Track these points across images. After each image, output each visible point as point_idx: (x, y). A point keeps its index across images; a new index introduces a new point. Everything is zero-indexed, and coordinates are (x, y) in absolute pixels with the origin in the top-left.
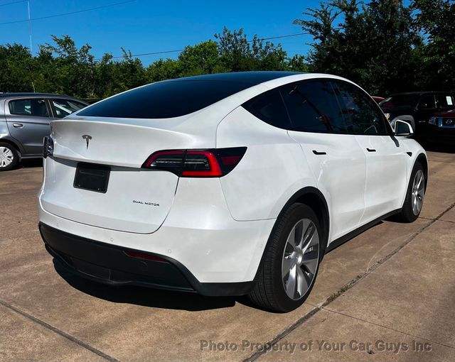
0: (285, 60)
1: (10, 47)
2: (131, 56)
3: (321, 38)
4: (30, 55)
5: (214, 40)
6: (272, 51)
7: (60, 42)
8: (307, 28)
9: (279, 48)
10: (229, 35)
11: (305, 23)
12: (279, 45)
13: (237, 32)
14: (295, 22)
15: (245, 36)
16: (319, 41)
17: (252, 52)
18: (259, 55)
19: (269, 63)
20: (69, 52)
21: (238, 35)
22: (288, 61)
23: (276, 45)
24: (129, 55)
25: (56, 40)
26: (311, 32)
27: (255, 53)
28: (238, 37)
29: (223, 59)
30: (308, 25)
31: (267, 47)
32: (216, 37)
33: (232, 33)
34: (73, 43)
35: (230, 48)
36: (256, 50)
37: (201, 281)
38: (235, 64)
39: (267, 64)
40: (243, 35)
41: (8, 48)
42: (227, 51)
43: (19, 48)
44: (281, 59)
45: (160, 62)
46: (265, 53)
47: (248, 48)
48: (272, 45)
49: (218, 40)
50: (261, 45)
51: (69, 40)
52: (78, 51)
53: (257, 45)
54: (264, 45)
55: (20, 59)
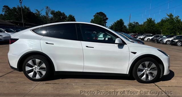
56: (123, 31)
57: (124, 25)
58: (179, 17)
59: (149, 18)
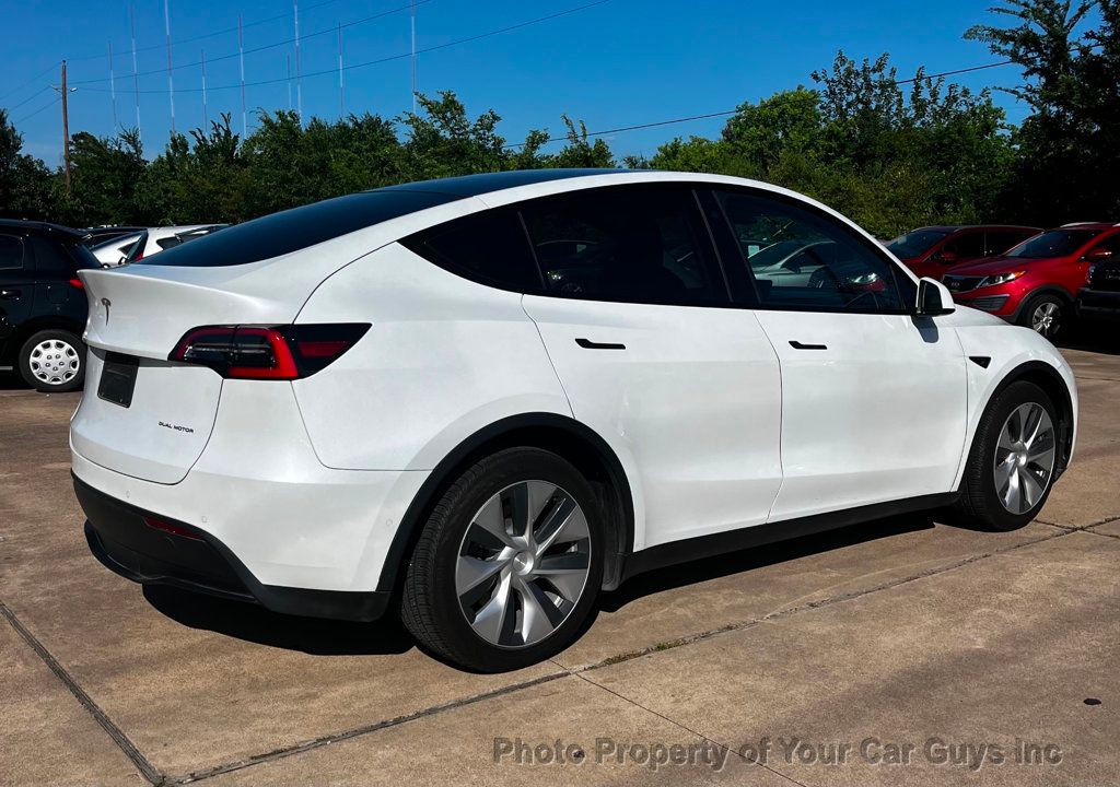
0: (999, 132)
1: (356, 123)
2: (585, 136)
3: (1042, 72)
4: (394, 141)
5: (810, 86)
6: (964, 108)
7: (432, 108)
8: (1003, 47)
9: (983, 101)
10: (849, 72)
11: (995, 33)
12: (984, 93)
13: (871, 64)
14: (970, 34)
15: (893, 72)
16: (1036, 81)
17: (912, 113)
18: (927, 119)
19: (954, 140)
20: (453, 131)
21: (874, 71)
22: (1008, 133)
23: (975, 93)
24: (579, 133)
25: (425, 103)
26: (1015, 57)
27: (918, 116)
28: (874, 77)
29: (831, 135)
30: (1006, 39)
31: (952, 99)
32: (816, 77)
33: (858, 67)
34: (461, 110)
35: (849, 105)
36: (920, 107)
37: (264, 581)
38: (861, 146)
39: (946, 141)
40: (886, 72)
41: (351, 125)
42: (843, 114)
43: (373, 124)
44: (988, 128)
45: (676, 146)
46: (945, 112)
47: (900, 102)
48: (966, 92)
49: (822, 87)
50: (934, 94)
51: (453, 102)
52: (471, 127)
53: (925, 94)
54: (943, 93)
55: (373, 148)
56: (16, 205)
57: (22, 153)
58: (496, 118)
59: (281, 115)
